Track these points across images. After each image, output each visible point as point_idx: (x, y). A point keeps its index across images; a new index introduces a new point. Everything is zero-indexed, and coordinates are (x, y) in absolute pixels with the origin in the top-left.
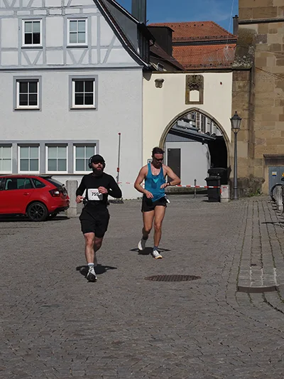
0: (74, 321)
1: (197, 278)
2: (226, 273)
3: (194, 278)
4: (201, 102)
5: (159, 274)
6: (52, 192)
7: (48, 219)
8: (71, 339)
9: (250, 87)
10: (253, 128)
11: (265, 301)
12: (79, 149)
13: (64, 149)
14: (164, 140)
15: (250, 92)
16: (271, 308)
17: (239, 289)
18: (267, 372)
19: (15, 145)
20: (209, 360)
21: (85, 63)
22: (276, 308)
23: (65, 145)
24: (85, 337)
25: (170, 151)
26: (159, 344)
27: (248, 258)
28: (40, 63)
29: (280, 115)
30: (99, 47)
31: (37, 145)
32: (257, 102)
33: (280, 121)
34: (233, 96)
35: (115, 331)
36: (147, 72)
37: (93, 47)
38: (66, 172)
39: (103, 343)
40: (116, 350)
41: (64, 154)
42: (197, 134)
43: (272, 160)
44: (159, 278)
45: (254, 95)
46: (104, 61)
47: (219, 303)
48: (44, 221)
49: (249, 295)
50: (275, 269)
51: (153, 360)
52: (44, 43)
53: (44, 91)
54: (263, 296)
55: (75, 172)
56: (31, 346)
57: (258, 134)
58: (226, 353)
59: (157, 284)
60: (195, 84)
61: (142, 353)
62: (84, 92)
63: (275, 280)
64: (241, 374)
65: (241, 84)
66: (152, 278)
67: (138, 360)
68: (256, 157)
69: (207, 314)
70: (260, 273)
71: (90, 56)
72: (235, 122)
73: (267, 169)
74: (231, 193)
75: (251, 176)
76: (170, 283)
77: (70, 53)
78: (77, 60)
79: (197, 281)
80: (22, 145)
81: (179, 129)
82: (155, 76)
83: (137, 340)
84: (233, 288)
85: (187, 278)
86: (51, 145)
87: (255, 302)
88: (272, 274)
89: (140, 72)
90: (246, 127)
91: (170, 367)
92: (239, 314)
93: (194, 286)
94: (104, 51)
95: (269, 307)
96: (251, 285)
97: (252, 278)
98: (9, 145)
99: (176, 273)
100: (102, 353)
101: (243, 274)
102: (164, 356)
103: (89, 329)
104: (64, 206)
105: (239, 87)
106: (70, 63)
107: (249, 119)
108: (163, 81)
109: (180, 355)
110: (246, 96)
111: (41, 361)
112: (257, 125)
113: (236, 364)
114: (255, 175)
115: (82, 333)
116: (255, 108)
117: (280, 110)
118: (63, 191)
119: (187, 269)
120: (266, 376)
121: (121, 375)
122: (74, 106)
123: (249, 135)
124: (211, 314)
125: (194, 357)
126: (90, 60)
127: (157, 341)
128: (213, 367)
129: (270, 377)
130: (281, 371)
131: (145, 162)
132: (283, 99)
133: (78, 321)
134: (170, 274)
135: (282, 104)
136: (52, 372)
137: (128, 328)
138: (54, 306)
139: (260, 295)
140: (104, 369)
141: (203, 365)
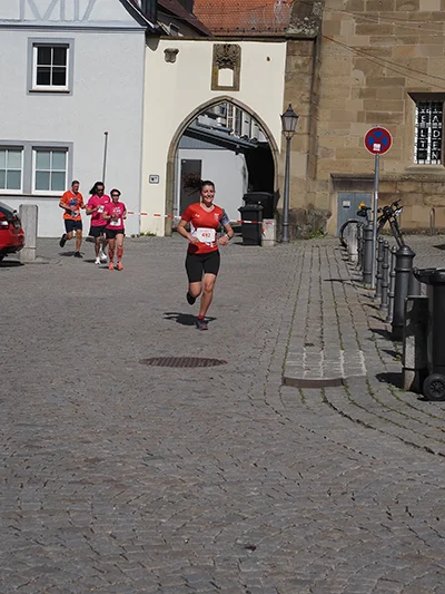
0: (26, 425)
1: (221, 362)
2: (265, 356)
3: (216, 362)
4: (236, 87)
5: (162, 355)
8: (20, 453)
9: (314, 68)
10: (315, 133)
11: (326, 401)
12: (40, 154)
13: (17, 154)
14: (176, 145)
15: (313, 74)
16: (334, 411)
17: (285, 381)
18: (323, 509)
20: (235, 491)
21: (55, 19)
22: (341, 413)
23: (19, 149)
24: (42, 451)
25: (186, 164)
26: (159, 464)
27: (301, 333)
29: (359, 113)
32: (323, 91)
33: (360, 119)
34: (287, 80)
35: (90, 442)
36: (153, 36)
38: (20, 192)
39: (71, 460)
40: (92, 472)
41: (17, 162)
42: (229, 137)
43: (343, 182)
44: (162, 362)
45: (319, 79)
46: (86, 17)
47: (254, 402)
49: (300, 391)
50: (342, 352)
51: (149, 488)
54: (323, 393)
55: (34, 192)
57: (322, 142)
58: (262, 479)
59: (157, 370)
60: (227, 59)
61: (131, 477)
62: (52, 65)
63: (342, 369)
64: (284, 512)
65: (300, 62)
66: (151, 361)
67: (124, 486)
68: (319, 177)
69: (235, 420)
70: (319, 357)
71: (63, 8)
72: (288, 120)
73: (336, 197)
74: (279, 233)
75: (311, 206)
76: (176, 369)
77: (31, 3)
78: (42, 14)
79: (220, 367)
81: (199, 128)
82: (164, 44)
83: (124, 456)
84: (276, 379)
85: (206, 362)
87: (310, 403)
88: (337, 359)
89: (142, 36)
90: (305, 130)
91: (174, 500)
92: (283, 419)
93: (216, 376)
95: (331, 410)
96: (304, 375)
97: (306, 365)
99: (187, 355)
100: (68, 477)
101: (293, 358)
102: (166, 483)
103: (49, 438)
104: (16, 243)
105: (297, 66)
106: (30, 18)
107: (310, 117)
108: (176, 52)
109: (192, 481)
110: (307, 80)
112: (322, 126)
113: (272, 494)
114: (317, 206)
115: (37, 444)
116: (322, 101)
117: (359, 105)
118: (14, 220)
119: (205, 349)
120: (322, 516)
121: (97, 510)
122: (36, 87)
123: (309, 142)
124: (241, 419)
125: (212, 484)
126: (62, 14)
127: (155, 458)
128: (241, 500)
129: (329, 519)
130: (346, 508)
131: (146, 179)
132: (364, 87)
133: (32, 425)
134: (180, 356)
135: (362, 94)
137: (111, 438)
139: (317, 391)
140: (71, 501)
141: (225, 498)
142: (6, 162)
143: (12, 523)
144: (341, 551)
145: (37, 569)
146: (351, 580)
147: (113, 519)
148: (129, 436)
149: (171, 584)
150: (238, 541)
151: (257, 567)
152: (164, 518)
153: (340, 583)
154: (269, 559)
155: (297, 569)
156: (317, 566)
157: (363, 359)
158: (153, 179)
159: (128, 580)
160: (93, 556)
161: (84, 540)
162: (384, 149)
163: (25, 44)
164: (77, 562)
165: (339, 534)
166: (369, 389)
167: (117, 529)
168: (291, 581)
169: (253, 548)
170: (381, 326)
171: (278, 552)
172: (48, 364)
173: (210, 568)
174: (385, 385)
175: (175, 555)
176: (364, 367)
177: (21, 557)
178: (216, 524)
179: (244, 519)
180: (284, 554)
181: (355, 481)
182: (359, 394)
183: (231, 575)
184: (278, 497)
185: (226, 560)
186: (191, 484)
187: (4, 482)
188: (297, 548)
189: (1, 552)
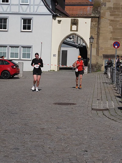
0: (24, 120)
1: (75, 104)
2: (87, 102)
3: (73, 104)
4: (77, 31)
5: (59, 102)
6: (12, 67)
8: (23, 127)
9: (98, 25)
11: (104, 114)
12: (23, 48)
14: (60, 46)
15: (98, 27)
17: (93, 109)
18: (105, 142)
20: (81, 137)
21: (28, 12)
22: (108, 117)
23: (18, 47)
24: (29, 126)
25: (63, 51)
26: (60, 130)
27: (96, 97)
28: (8, 11)
29: (110, 38)
30: (34, 5)
31: (6, 46)
32: (101, 32)
33: (110, 40)
34: (91, 29)
35: (41, 124)
36: (54, 17)
37: (31, 5)
38: (18, 59)
39: (37, 129)
40: (43, 132)
41: (17, 50)
42: (75, 44)
43: (106, 56)
44: (59, 104)
45: (100, 28)
46: (36, 11)
47: (84, 114)
48: (9, 79)
49: (97, 112)
50: (107, 102)
51: (58, 136)
52: (10, 2)
54: (103, 112)
55: (22, 59)
56: (7, 129)
57: (101, 45)
58: (88, 134)
59: (58, 106)
60: (75, 23)
61: (53, 133)
62: (27, 24)
63: (108, 106)
64: (94, 142)
65: (94, 24)
66: (56, 104)
67: (51, 135)
68: (99, 55)
69: (80, 119)
70: (101, 103)
71: (30, 9)
72: (91, 40)
73: (104, 60)
74: (88, 70)
75: (97, 63)
76: (63, 106)
77: (21, 7)
78: (24, 10)
79: (75, 105)
81: (66, 42)
82: (58, 19)
83: (51, 128)
84: (90, 109)
85: (71, 104)
86: (11, 47)
87: (99, 115)
88: (106, 103)
89: (51, 16)
90: (96, 42)
91: (65, 139)
92: (93, 119)
93: (74, 108)
94: (36, 7)
95: (105, 117)
96: (98, 108)
99: (66, 102)
100: (36, 133)
101: (94, 103)
102: (62, 135)
103: (31, 123)
104: (17, 73)
105: (94, 25)
106: (21, 12)
107: (97, 38)
108: (61, 21)
110: (96, 28)
111: (11, 135)
112: (100, 41)
113: (91, 138)
114: (99, 63)
115: (27, 124)
116: (100, 34)
117: (110, 35)
118: (17, 66)
119: (70, 100)
121: (45, 141)
122: (23, 30)
123: (97, 45)
124: (82, 118)
125: (75, 135)
126: (30, 10)
127: (59, 128)
128: (83, 139)
129: (106, 144)
130: (111, 142)
131: (52, 55)
132: (112, 31)
133: (26, 120)
134: (63, 102)
135: (111, 33)
136: (16, 139)
137: (47, 123)
138: (15, 113)
139: (101, 112)
140: (37, 139)
141: (78, 138)
142: (14, 50)
143: (22, 144)
144: (110, 152)
145: (30, 156)
146: (113, 159)
147: (49, 143)
148: (51, 123)
149: (66, 160)
150: (83, 150)
151: (88, 156)
152: (63, 143)
153: (110, 160)
154: (91, 154)
155: (99, 156)
156: (104, 156)
157: (113, 104)
158: (54, 55)
159: (54, 159)
160: (45, 153)
161: (42, 149)
162: (118, 47)
163: (20, 19)
164: (40, 154)
165: (109, 148)
166: (115, 111)
167: (50, 146)
168: (97, 160)
169: (87, 151)
170: (118, 95)
171: (94, 152)
172: (28, 104)
173: (76, 156)
174: (119, 110)
175: (66, 153)
176: (113, 106)
177: (26, 153)
178: (76, 145)
179: (84, 144)
180: (95, 153)
181: (113, 135)
182: (113, 113)
183: (81, 158)
184: (92, 139)
185: (80, 154)
186: (69, 135)
187: (19, 134)
188: (99, 151)
189: (20, 151)
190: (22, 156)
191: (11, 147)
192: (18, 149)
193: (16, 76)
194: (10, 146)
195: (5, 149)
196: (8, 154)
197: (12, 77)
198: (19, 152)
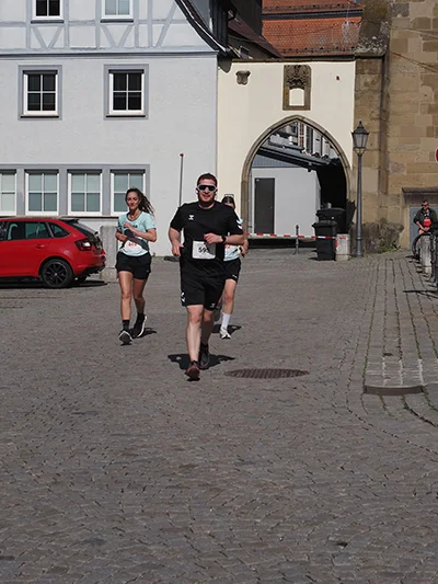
0: (121, 435)
1: (303, 373)
2: (346, 366)
3: (298, 373)
4: (307, 107)
5: (246, 367)
6: (79, 245)
7: (71, 284)
8: (118, 461)
9: (383, 85)
10: (386, 147)
11: (406, 407)
12: (118, 177)
13: (95, 177)
14: (249, 165)
15: (382, 91)
16: (415, 417)
17: (366, 390)
18: (410, 508)
19: (20, 171)
20: (324, 492)
21: (129, 46)
22: (422, 418)
23: (97, 172)
24: (139, 458)
25: (259, 182)
26: (251, 469)
27: (380, 344)
28: (60, 46)
29: (428, 128)
30: (151, 21)
31: (55, 172)
32: (392, 107)
33: (428, 136)
34: (356, 98)
35: (183, 450)
36: (225, 60)
37: (141, 22)
38: (100, 214)
39: (166, 467)
40: (187, 477)
41: (96, 185)
42: (301, 155)
43: (412, 196)
44: (246, 374)
45: (388, 96)
46: (159, 44)
47: (337, 410)
48: (68, 287)
49: (381, 398)
50: (420, 361)
51: (242, 491)
52: (66, 15)
53: (65, 88)
54: (403, 400)
55: (113, 214)
56: (61, 470)
57: (393, 157)
58: (350, 481)
59: (243, 382)
60: (297, 79)
62: (127, 90)
63: (421, 379)
64: (373, 511)
65: (369, 80)
66: (234, 373)
67: (218, 490)
68: (390, 193)
69: (320, 426)
70: (398, 366)
71: (137, 36)
72: (359, 137)
73: (408, 210)
74: (352, 247)
75: (383, 221)
76: (262, 380)
77: (106, 30)
78: (117, 41)
79: (303, 377)
80: (32, 172)
81: (270, 147)
82: (236, 67)
83: (214, 462)
84: (358, 388)
85: (289, 373)
86: (75, 172)
87: (391, 409)
88: (416, 367)
89: (214, 60)
90: (376, 146)
91: (267, 501)
92: (366, 425)
93: (299, 385)
94: (157, 28)
95: (412, 415)
96: (385, 384)
97: (384, 373)
98: (13, 172)
99: (270, 366)
100: (165, 482)
101: (372, 367)
102: (259, 485)
103: (145, 447)
104: (97, 264)
105: (366, 84)
106: (106, 46)
107: (380, 133)
108: (248, 74)
109: (283, 484)
110: (377, 97)
111: (76, 492)
112: (392, 142)
113: (361, 494)
114: (389, 220)
115: (133, 452)
116: (391, 117)
117: (428, 120)
118: (96, 242)
119: (287, 361)
120: (409, 514)
121: (195, 511)
122: (112, 112)
123: (380, 158)
124: (327, 425)
125: (302, 487)
126: (137, 41)
127: (246, 463)
128: (330, 500)
129: (415, 516)
130: (430, 507)
132: (433, 103)
133: (127, 435)
134: (263, 367)
135: (431, 110)
136: (93, 507)
137: (203, 445)
138: (90, 413)
139: (398, 398)
140: (169, 504)
141: (315, 499)
142: (85, 185)
143: (115, 524)
144: (429, 545)
145: (143, 565)
147: (211, 520)
148: (220, 444)
149: (270, 578)
150: (330, 538)
151: (350, 561)
152: (259, 518)
153: (429, 575)
154: (361, 554)
155: (388, 562)
156: (407, 560)
159: (228, 575)
160: (194, 553)
161: (185, 540)
163: (101, 72)
164: (179, 560)
165: (426, 530)
167: (215, 528)
168: (381, 574)
169: (345, 545)
171: (369, 548)
173: (305, 563)
175: (271, 552)
177: (127, 555)
178: (309, 523)
179: (334, 518)
180: (375, 549)
183: (325, 569)
184: (365, 498)
185: (319, 555)
186: (282, 487)
187: (105, 488)
188: (386, 544)
189: (108, 551)
190: (116, 569)
191: (75, 536)
192: (101, 542)
193: (93, 277)
194: (70, 531)
195: (53, 543)
196: (65, 562)
197: (78, 280)
198: (104, 554)
